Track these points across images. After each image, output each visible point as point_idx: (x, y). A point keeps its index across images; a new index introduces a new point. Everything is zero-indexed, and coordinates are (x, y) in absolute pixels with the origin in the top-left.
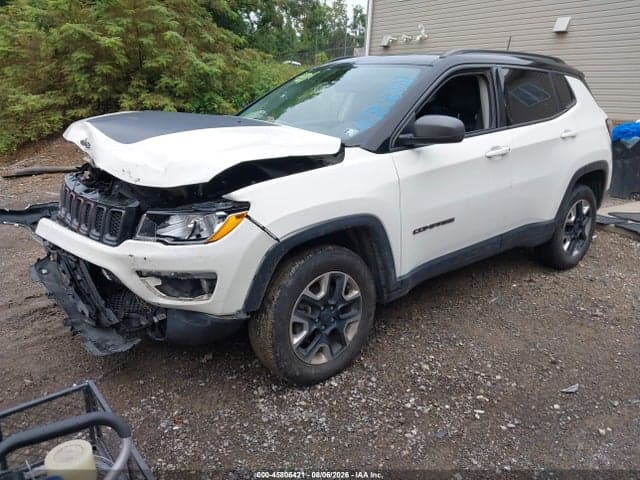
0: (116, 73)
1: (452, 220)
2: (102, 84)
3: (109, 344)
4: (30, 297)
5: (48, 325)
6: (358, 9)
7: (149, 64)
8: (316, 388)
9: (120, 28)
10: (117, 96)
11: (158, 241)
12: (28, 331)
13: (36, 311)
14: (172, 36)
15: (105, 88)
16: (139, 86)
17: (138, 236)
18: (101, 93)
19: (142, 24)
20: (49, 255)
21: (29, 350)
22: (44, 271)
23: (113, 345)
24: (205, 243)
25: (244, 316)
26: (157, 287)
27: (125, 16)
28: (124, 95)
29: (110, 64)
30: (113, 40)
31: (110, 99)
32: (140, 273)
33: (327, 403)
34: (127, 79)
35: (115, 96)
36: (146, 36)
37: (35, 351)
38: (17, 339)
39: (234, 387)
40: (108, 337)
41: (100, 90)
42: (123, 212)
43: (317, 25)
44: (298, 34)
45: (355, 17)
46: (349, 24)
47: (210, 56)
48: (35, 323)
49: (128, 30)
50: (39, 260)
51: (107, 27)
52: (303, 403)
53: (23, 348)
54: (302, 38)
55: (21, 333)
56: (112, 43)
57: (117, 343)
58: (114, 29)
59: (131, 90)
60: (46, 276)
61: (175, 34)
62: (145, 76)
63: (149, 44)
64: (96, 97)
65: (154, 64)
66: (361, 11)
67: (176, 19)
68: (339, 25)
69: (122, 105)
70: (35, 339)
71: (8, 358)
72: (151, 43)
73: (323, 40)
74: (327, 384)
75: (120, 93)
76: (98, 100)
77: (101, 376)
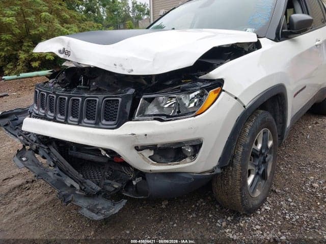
0: (14, 39)
1: (305, 87)
2: (7, 46)
3: (100, 207)
4: (6, 179)
5: (28, 197)
6: (134, 2)
7: (33, 32)
8: (257, 214)
9: (14, 12)
10: (16, 52)
11: (155, 119)
12: (15, 205)
13: (14, 188)
14: (46, 15)
15: (9, 48)
16: (29, 46)
17: (136, 118)
18: (6, 51)
19: (26, 10)
20: (24, 146)
21: (24, 221)
22: (24, 159)
23: (103, 208)
24: (195, 116)
25: (218, 171)
26: (150, 157)
27: (16, 5)
28: (20, 51)
29: (10, 34)
30: (11, 18)
31: (11, 55)
32: (138, 149)
33: (273, 223)
34: (21, 42)
35: (15, 53)
36: (30, 17)
37: (28, 221)
38: (9, 213)
39: (198, 223)
40: (96, 202)
41: (5, 49)
42: (120, 99)
43: (114, 11)
44: (104, 17)
45: (133, 6)
46: (130, 10)
47: (69, 25)
48: (17, 198)
49: (18, 14)
50: (18, 151)
51: (5, 12)
52: (258, 227)
53: (17, 219)
54: (107, 19)
55: (10, 207)
56: (11, 21)
57: (106, 206)
58: (9, 12)
59: (24, 48)
60: (25, 163)
61: (47, 14)
62: (31, 40)
63: (32, 20)
64: (3, 54)
65: (36, 32)
66: (136, 3)
67: (46, 6)
68: (125, 11)
69: (20, 57)
70: (24, 209)
71: (7, 231)
72: (34, 20)
73: (118, 19)
74: (263, 210)
75: (18, 51)
76: (5, 55)
77: (92, 233)
